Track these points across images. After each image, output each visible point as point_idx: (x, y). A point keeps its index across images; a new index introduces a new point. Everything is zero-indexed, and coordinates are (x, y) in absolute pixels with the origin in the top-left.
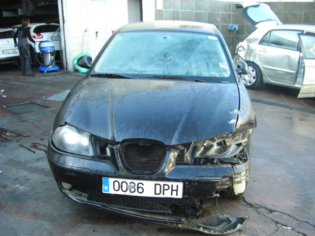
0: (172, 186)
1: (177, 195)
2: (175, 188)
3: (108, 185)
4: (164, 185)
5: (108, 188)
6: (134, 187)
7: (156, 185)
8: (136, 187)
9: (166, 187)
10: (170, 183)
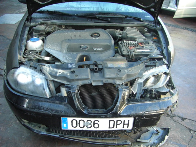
0: (124, 121)
1: (128, 127)
2: (126, 122)
3: (67, 123)
4: (117, 121)
5: (67, 125)
6: (90, 124)
7: (110, 121)
8: (92, 124)
9: (119, 122)
10: (122, 119)
